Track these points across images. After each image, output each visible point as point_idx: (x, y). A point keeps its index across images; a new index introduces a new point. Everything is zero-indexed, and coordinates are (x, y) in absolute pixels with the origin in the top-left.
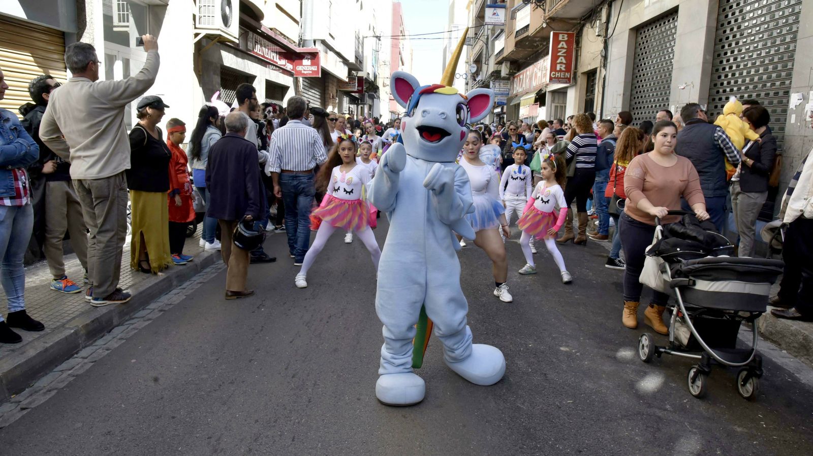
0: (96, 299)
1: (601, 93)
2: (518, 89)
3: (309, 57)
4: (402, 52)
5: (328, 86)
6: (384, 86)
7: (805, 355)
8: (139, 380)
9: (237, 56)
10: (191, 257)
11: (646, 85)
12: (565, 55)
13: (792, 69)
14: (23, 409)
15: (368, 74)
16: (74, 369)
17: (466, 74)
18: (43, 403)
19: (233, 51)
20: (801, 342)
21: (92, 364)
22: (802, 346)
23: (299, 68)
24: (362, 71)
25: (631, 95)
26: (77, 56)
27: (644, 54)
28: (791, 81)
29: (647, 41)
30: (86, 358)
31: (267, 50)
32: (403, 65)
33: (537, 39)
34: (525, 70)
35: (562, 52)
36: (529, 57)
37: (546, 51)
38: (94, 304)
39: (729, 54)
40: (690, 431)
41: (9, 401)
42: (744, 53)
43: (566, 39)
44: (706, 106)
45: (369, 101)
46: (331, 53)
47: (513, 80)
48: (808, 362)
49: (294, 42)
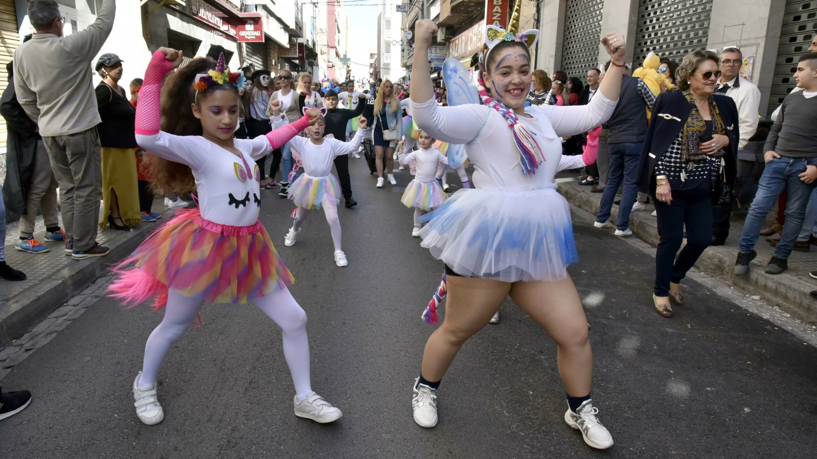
0: (77, 253)
1: (535, 55)
2: (454, 53)
3: (252, 22)
4: (338, 20)
5: (270, 53)
6: (322, 54)
7: (720, 275)
8: (136, 320)
9: (182, 20)
10: (160, 215)
11: (576, 47)
12: (499, 19)
13: (708, 28)
14: (27, 350)
15: (308, 41)
16: (68, 315)
17: (402, 41)
18: (47, 344)
19: (178, 14)
20: (716, 264)
21: (85, 310)
22: (717, 267)
23: (242, 33)
24: (302, 37)
25: (562, 56)
26: (42, 12)
27: (574, 17)
28: (707, 39)
29: (577, 5)
30: (77, 305)
31: (210, 14)
32: (339, 32)
33: (472, 4)
34: (460, 35)
35: (497, 16)
36: (464, 22)
37: (480, 16)
38: (75, 257)
39: (652, 15)
40: (631, 333)
41: (12, 345)
42: (666, 14)
43: (500, 3)
44: (631, 64)
45: (309, 69)
46: (272, 19)
47: (449, 46)
48: (722, 280)
49: (237, 7)
